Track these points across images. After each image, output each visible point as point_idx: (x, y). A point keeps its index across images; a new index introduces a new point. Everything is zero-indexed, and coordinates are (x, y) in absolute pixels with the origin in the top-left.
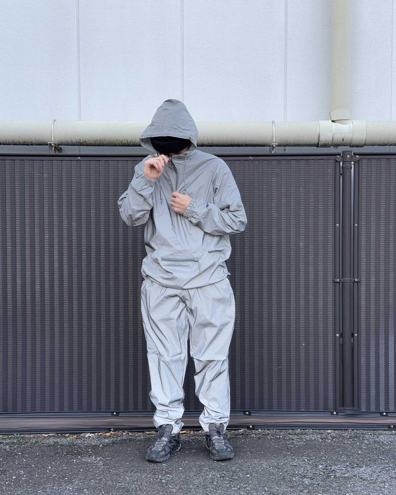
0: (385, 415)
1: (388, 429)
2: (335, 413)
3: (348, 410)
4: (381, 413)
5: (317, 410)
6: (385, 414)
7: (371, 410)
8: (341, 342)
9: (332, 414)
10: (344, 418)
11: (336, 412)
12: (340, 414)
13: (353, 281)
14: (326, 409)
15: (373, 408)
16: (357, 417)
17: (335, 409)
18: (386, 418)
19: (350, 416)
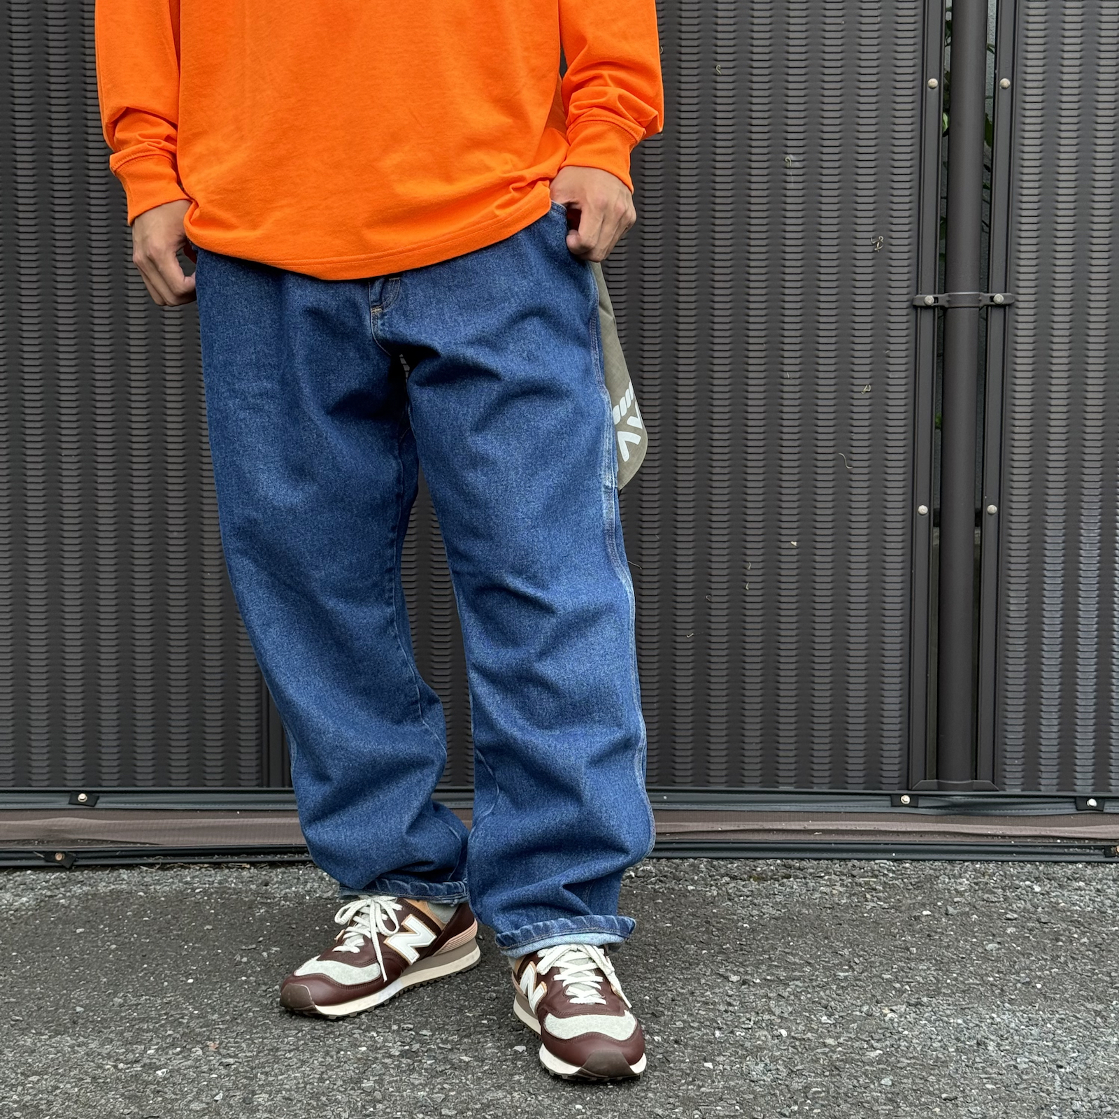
0: (1092, 808)
1: (1102, 859)
2: (906, 799)
3: (955, 787)
4: (1078, 801)
5: (839, 787)
6: (1092, 802)
7: (1042, 788)
8: (936, 542)
9: (895, 801)
10: (939, 818)
11: (910, 796)
12: (922, 803)
13: (989, 302)
14: (873, 786)
15: (1048, 785)
16: (987, 815)
17: (907, 787)
18: (1099, 818)
19: (962, 810)
